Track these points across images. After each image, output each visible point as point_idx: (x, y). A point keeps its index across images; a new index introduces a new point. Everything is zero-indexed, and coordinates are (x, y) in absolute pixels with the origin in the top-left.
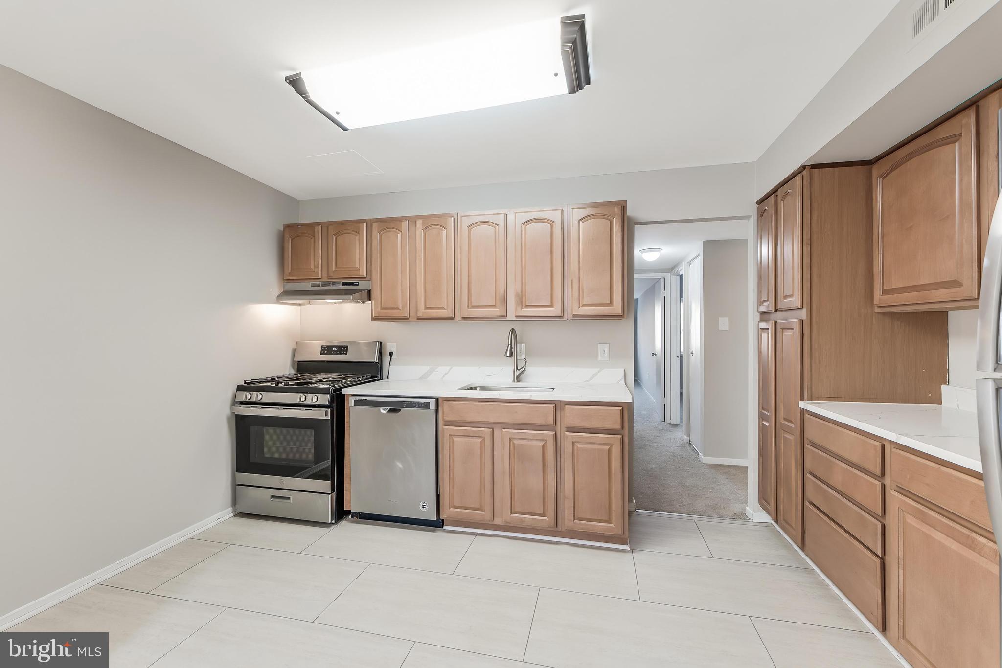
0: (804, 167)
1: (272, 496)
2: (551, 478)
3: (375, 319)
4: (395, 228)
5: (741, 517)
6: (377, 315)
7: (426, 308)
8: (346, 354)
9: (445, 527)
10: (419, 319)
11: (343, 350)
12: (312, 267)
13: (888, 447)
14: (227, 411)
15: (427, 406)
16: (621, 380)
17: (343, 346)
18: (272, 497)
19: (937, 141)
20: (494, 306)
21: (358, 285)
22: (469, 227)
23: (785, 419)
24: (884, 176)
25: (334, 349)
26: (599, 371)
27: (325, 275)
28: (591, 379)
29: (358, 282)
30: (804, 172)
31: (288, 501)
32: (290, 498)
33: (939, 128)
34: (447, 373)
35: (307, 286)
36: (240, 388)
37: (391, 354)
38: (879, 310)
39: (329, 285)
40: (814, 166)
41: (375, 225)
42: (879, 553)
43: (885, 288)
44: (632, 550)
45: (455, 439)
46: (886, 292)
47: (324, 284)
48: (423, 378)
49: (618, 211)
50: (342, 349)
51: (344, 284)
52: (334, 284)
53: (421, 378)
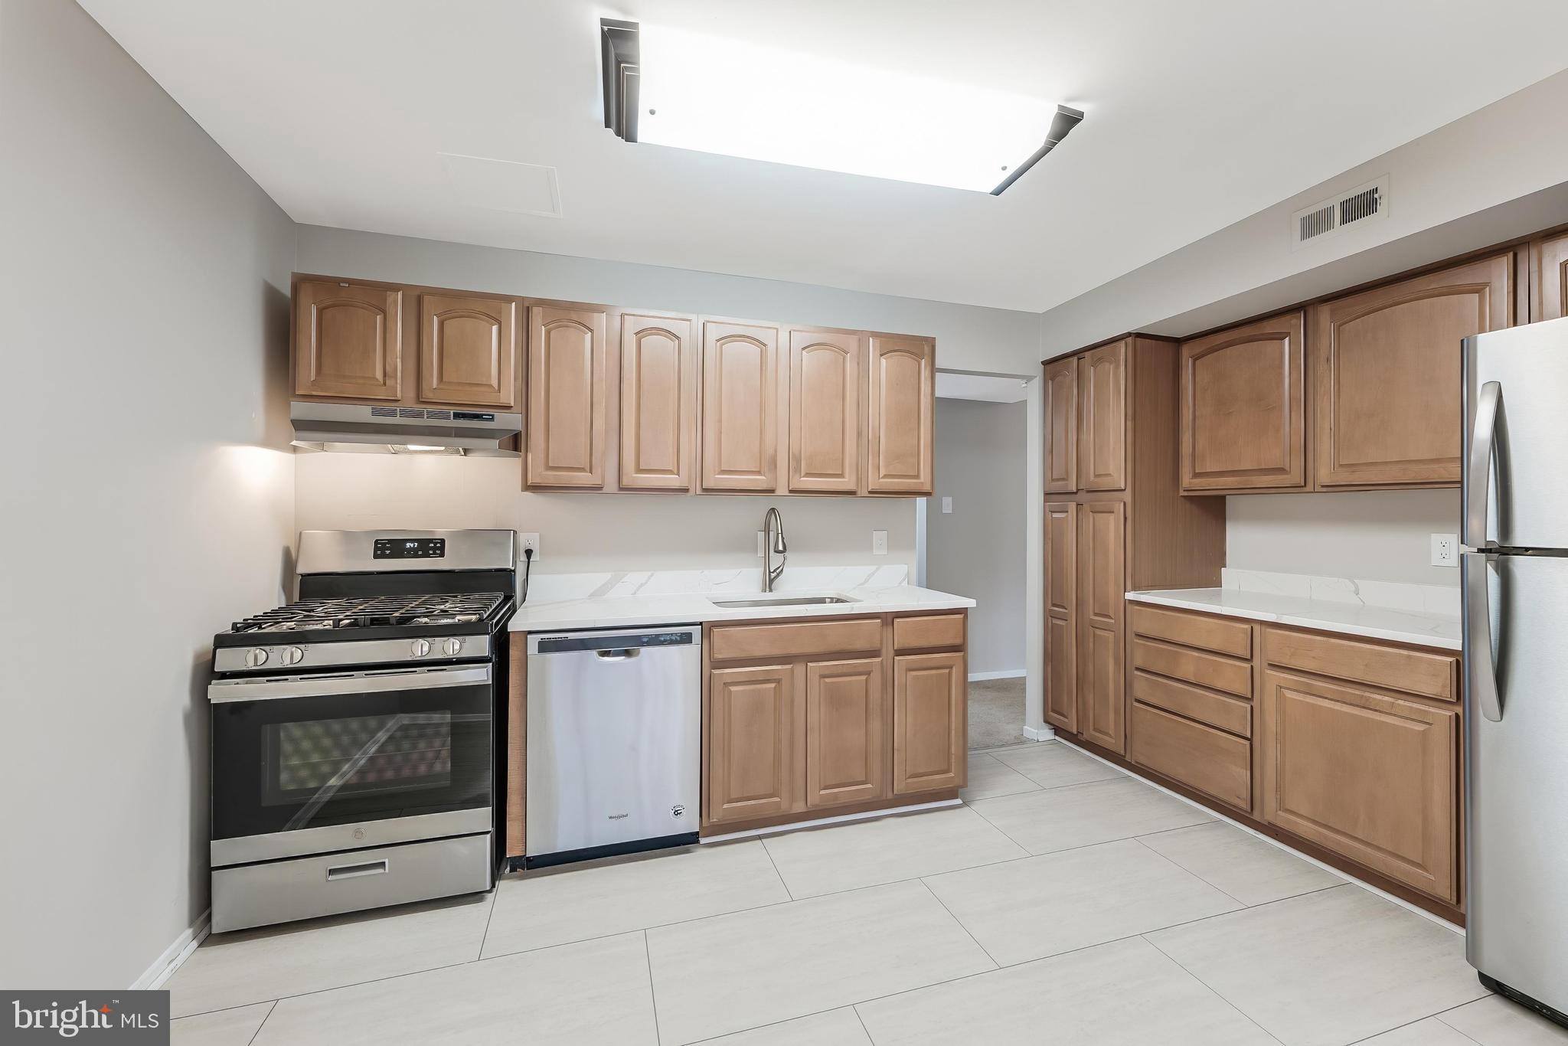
0: (1129, 334)
1: (330, 870)
2: (876, 726)
3: (528, 487)
4: (580, 323)
5: (1020, 741)
6: (538, 480)
7: (639, 470)
8: (442, 555)
9: (703, 841)
10: (621, 489)
11: (431, 548)
12: (379, 375)
13: (1257, 628)
14: (183, 698)
15: (686, 639)
16: (904, 580)
17: (431, 541)
18: (332, 872)
19: (1262, 334)
20: (759, 473)
21: (492, 419)
22: (718, 341)
23: (1096, 614)
24: (1196, 359)
25: (408, 545)
26: (877, 569)
27: (411, 394)
28: (866, 581)
29: (493, 416)
30: (1130, 340)
31: (381, 871)
32: (384, 863)
33: (1265, 323)
34: (646, 583)
35: (362, 413)
36: (221, 641)
37: (529, 553)
38: (1186, 494)
39: (420, 415)
40: (1139, 335)
41: (537, 312)
42: (1249, 736)
43: (1197, 471)
44: (965, 804)
45: (733, 689)
46: (1196, 475)
47: (404, 413)
48: (597, 594)
49: (927, 349)
50: (431, 546)
51: (457, 416)
52: (431, 415)
53: (592, 595)
